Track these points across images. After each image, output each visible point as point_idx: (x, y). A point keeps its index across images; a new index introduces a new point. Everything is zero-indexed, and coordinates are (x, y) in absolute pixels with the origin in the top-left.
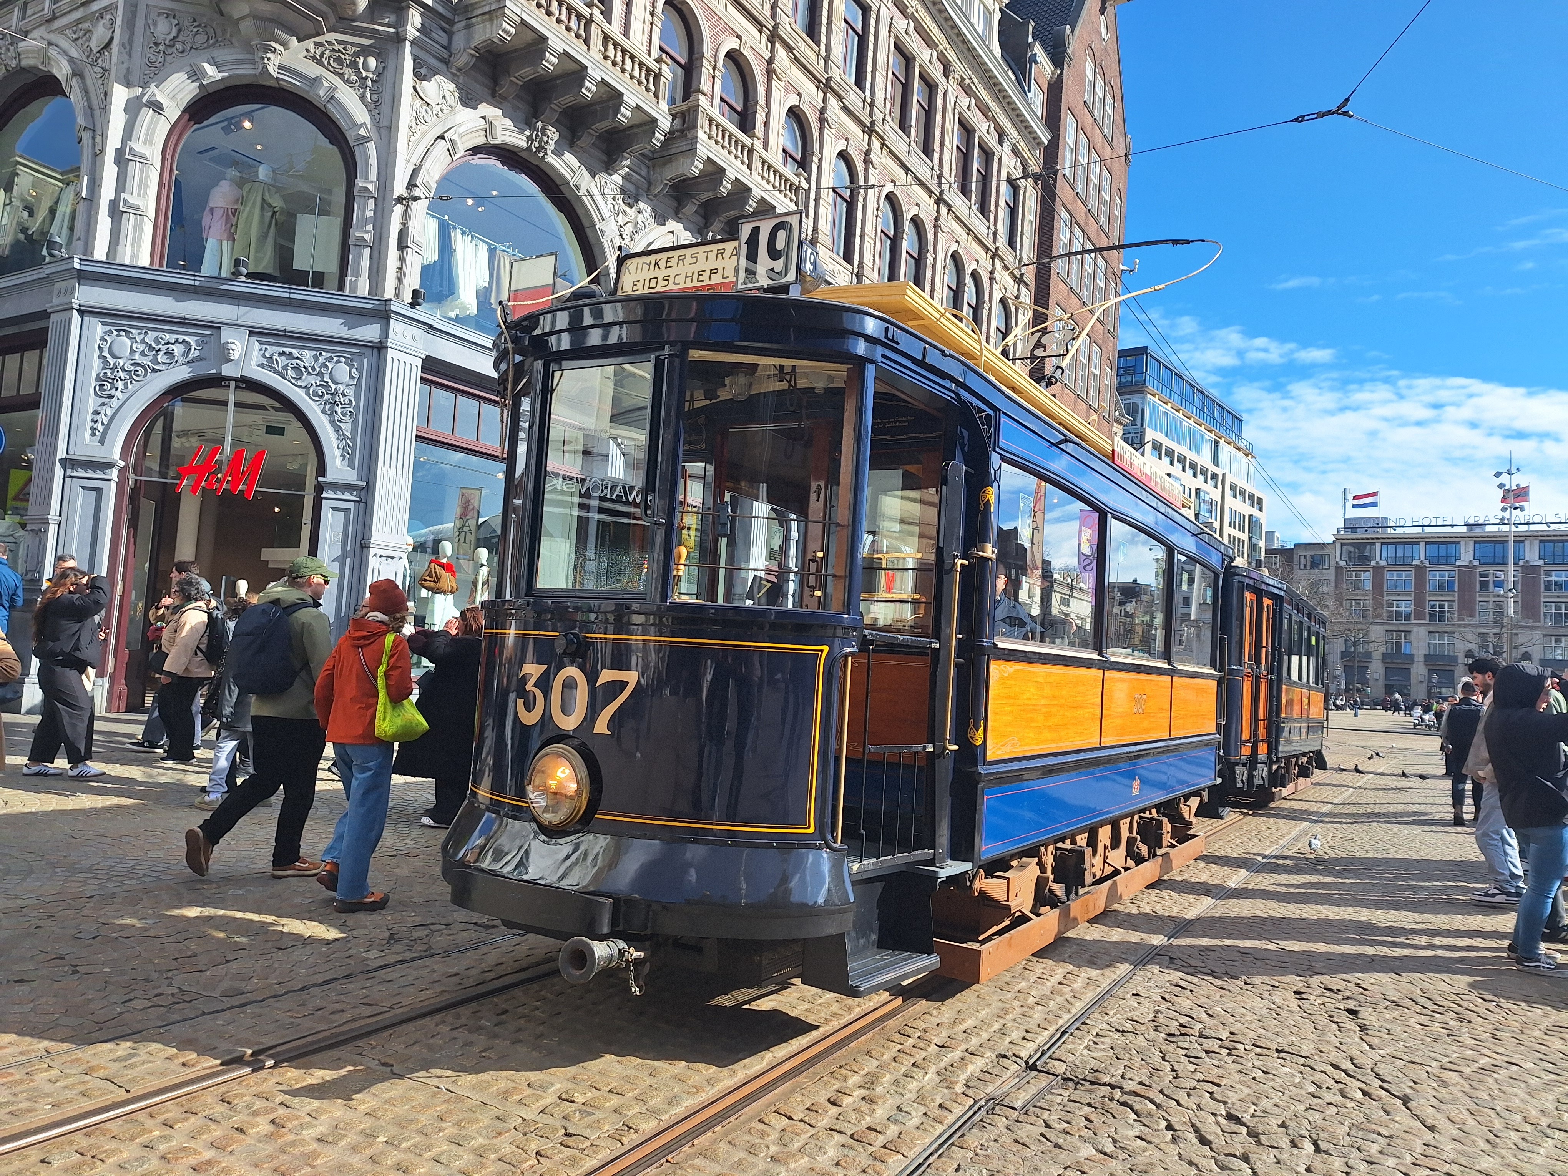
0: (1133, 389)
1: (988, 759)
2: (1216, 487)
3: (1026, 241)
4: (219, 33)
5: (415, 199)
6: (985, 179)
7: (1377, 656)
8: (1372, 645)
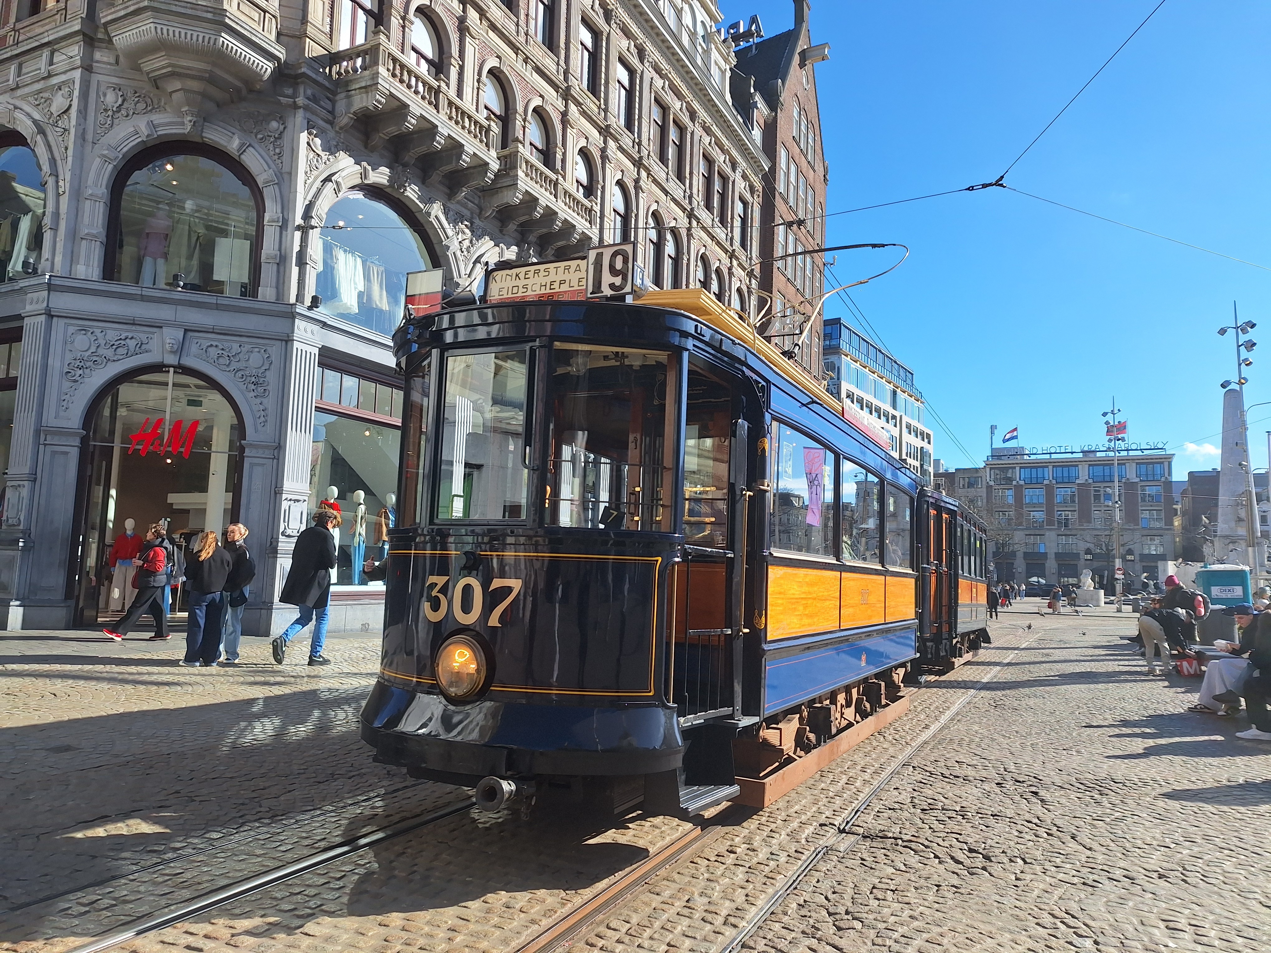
0: (831, 351)
1: (768, 639)
2: (895, 426)
3: (754, 243)
4: (155, 101)
5: (313, 228)
6: (723, 196)
7: (1020, 555)
8: (1016, 546)
